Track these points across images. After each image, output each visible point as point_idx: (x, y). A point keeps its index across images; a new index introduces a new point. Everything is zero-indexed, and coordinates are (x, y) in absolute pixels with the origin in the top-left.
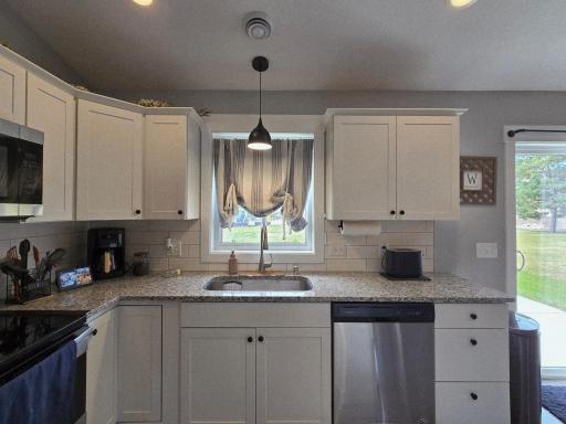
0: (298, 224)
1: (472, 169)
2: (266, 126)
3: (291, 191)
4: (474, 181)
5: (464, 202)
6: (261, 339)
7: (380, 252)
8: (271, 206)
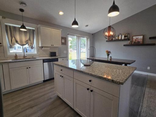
0: (32, 48)
1: (63, 39)
2: (24, 25)
3: (30, 40)
4: (63, 41)
5: (62, 44)
6: (30, 68)
7: (49, 53)
8: (26, 43)
